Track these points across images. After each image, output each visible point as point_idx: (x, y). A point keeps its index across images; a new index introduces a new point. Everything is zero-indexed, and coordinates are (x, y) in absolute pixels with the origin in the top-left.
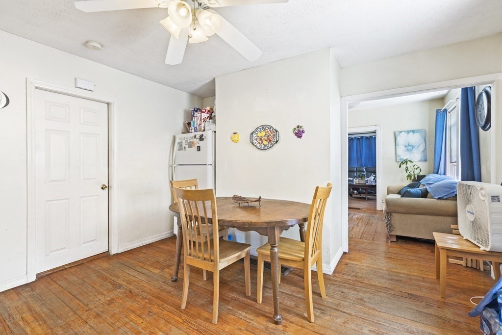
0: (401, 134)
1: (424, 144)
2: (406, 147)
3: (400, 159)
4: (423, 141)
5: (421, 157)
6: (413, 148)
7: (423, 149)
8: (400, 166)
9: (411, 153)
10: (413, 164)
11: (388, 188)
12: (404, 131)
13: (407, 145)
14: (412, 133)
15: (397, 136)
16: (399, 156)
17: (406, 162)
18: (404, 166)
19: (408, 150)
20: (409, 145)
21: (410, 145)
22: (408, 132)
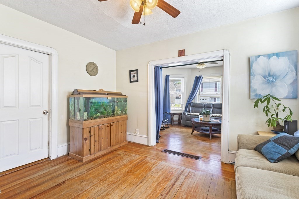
0: (258, 59)
1: (294, 73)
2: (265, 77)
3: (256, 95)
4: (294, 69)
5: (289, 92)
6: (276, 79)
7: (291, 81)
8: (256, 105)
9: (272, 87)
10: (278, 102)
11: (239, 138)
12: (264, 56)
13: (267, 74)
14: (275, 57)
15: (253, 63)
16: (255, 90)
17: (268, 99)
18: (262, 106)
19: (268, 82)
20: (269, 75)
21: (271, 74)
22: (269, 56)
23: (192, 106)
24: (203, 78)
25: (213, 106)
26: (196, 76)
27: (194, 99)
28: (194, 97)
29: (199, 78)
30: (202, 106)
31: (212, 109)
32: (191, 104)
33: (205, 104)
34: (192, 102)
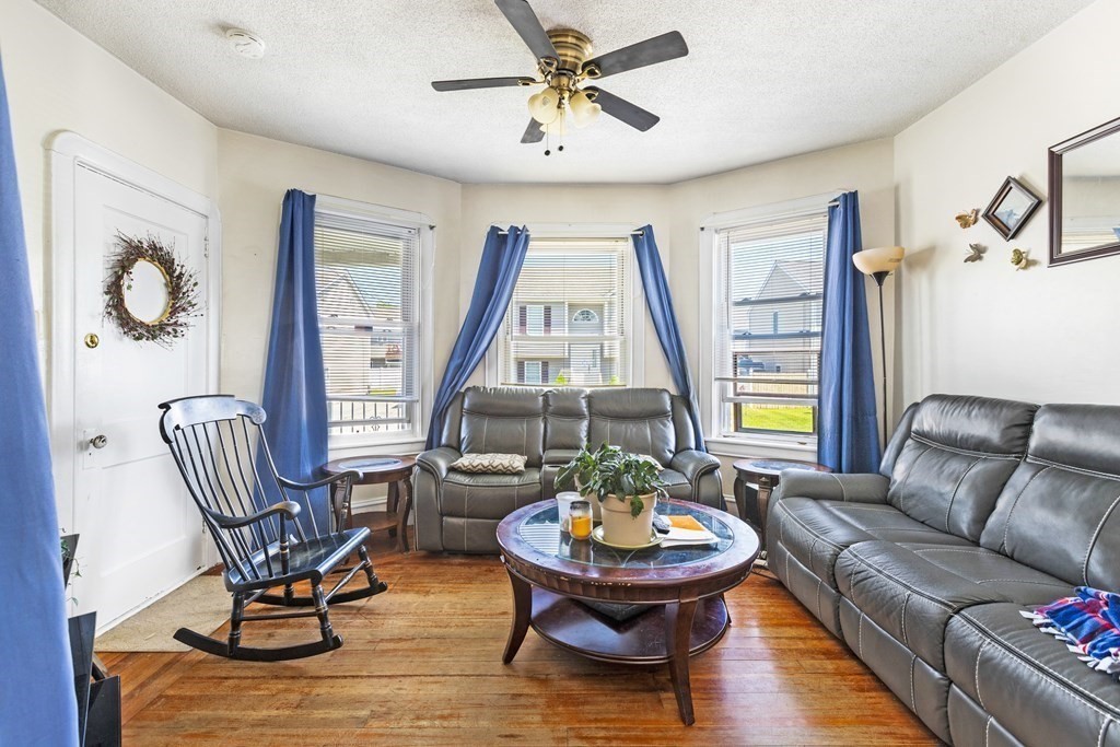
23: (473, 412)
24: (531, 243)
25: (589, 406)
26: (494, 229)
27: (480, 365)
28: (484, 354)
29: (510, 241)
30: (529, 405)
31: (584, 425)
32: (464, 395)
33: (545, 396)
34: (469, 384)
